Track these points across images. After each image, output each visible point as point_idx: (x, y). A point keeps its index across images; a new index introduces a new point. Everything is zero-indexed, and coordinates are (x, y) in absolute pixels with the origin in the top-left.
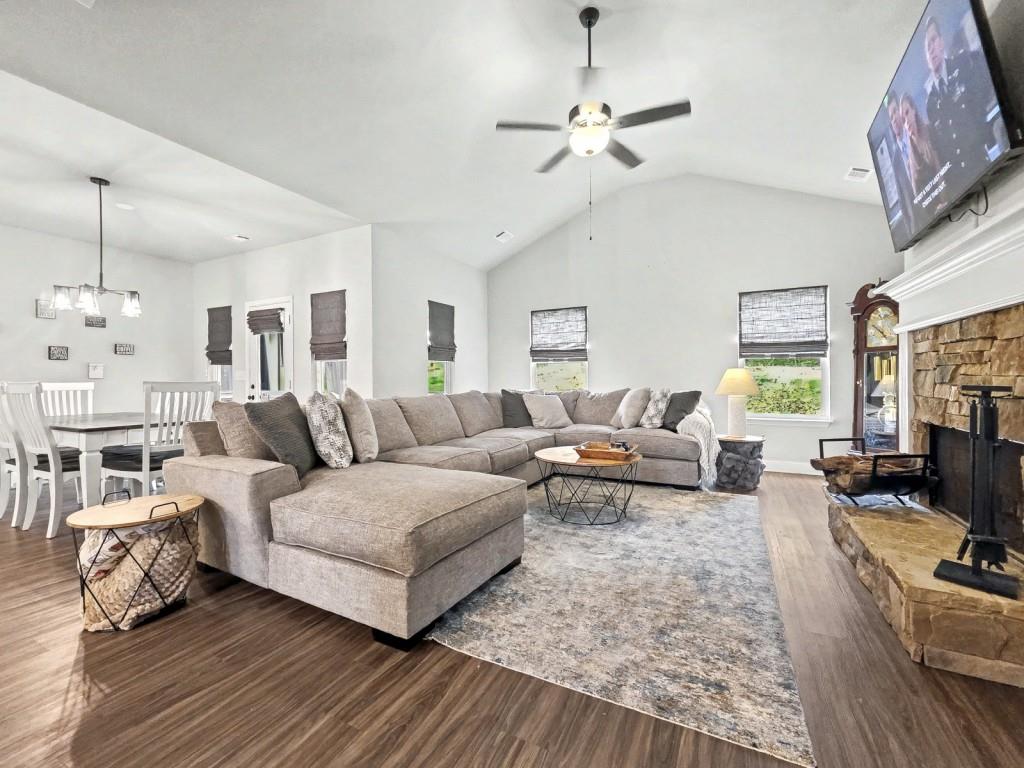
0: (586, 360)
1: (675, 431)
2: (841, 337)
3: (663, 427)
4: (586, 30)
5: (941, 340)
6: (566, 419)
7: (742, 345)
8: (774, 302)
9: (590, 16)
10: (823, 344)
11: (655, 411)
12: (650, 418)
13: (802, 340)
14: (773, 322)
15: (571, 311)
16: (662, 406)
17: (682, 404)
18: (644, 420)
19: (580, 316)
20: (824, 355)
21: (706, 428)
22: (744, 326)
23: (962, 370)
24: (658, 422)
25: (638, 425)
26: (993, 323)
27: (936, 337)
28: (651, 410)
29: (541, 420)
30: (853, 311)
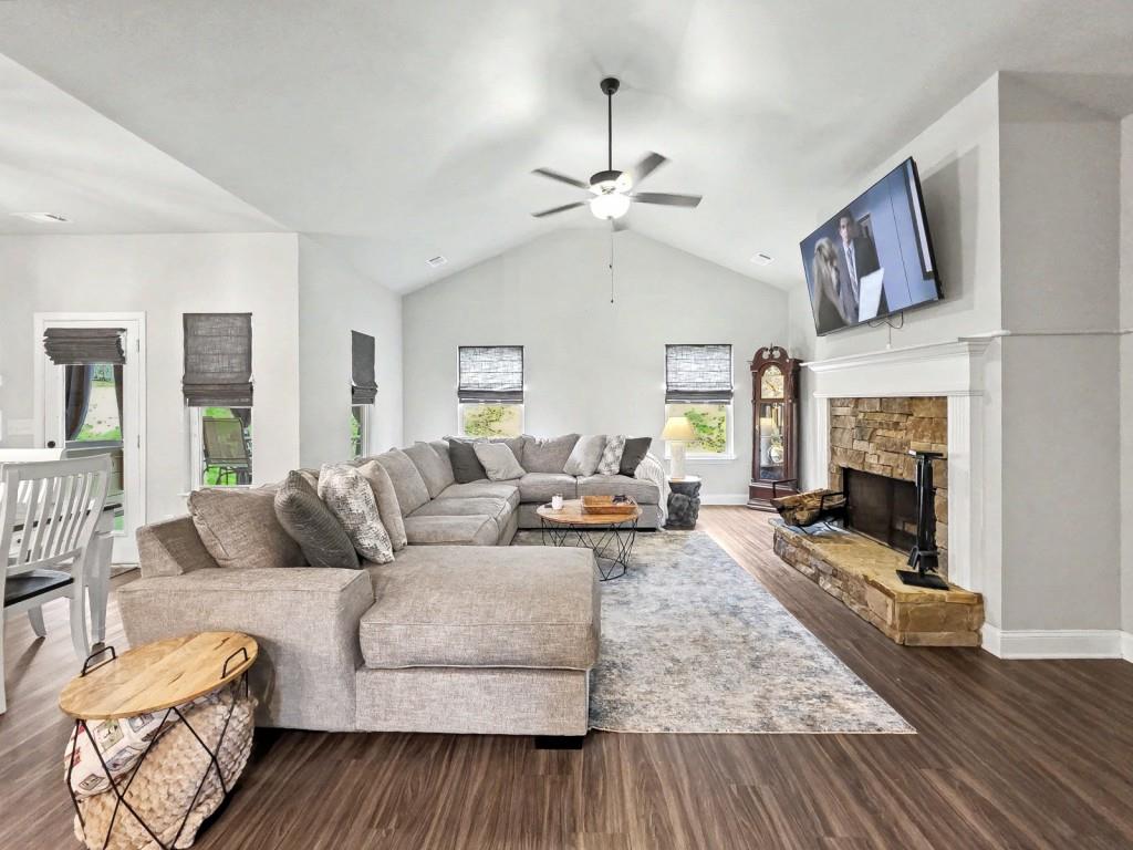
0: (522, 402)
1: (632, 476)
2: (742, 388)
3: (621, 472)
4: (607, 97)
5: (861, 408)
6: (519, 470)
7: (668, 393)
8: (694, 355)
9: (610, 85)
10: (728, 394)
11: (613, 457)
12: (608, 465)
13: (714, 389)
14: (693, 371)
15: (506, 350)
16: (619, 452)
17: (635, 450)
18: (602, 467)
19: (516, 356)
20: (729, 403)
21: (658, 471)
22: (670, 375)
23: (880, 432)
24: (616, 468)
25: (596, 472)
26: (910, 405)
27: (856, 406)
28: (609, 457)
29: (497, 472)
30: (752, 368)
